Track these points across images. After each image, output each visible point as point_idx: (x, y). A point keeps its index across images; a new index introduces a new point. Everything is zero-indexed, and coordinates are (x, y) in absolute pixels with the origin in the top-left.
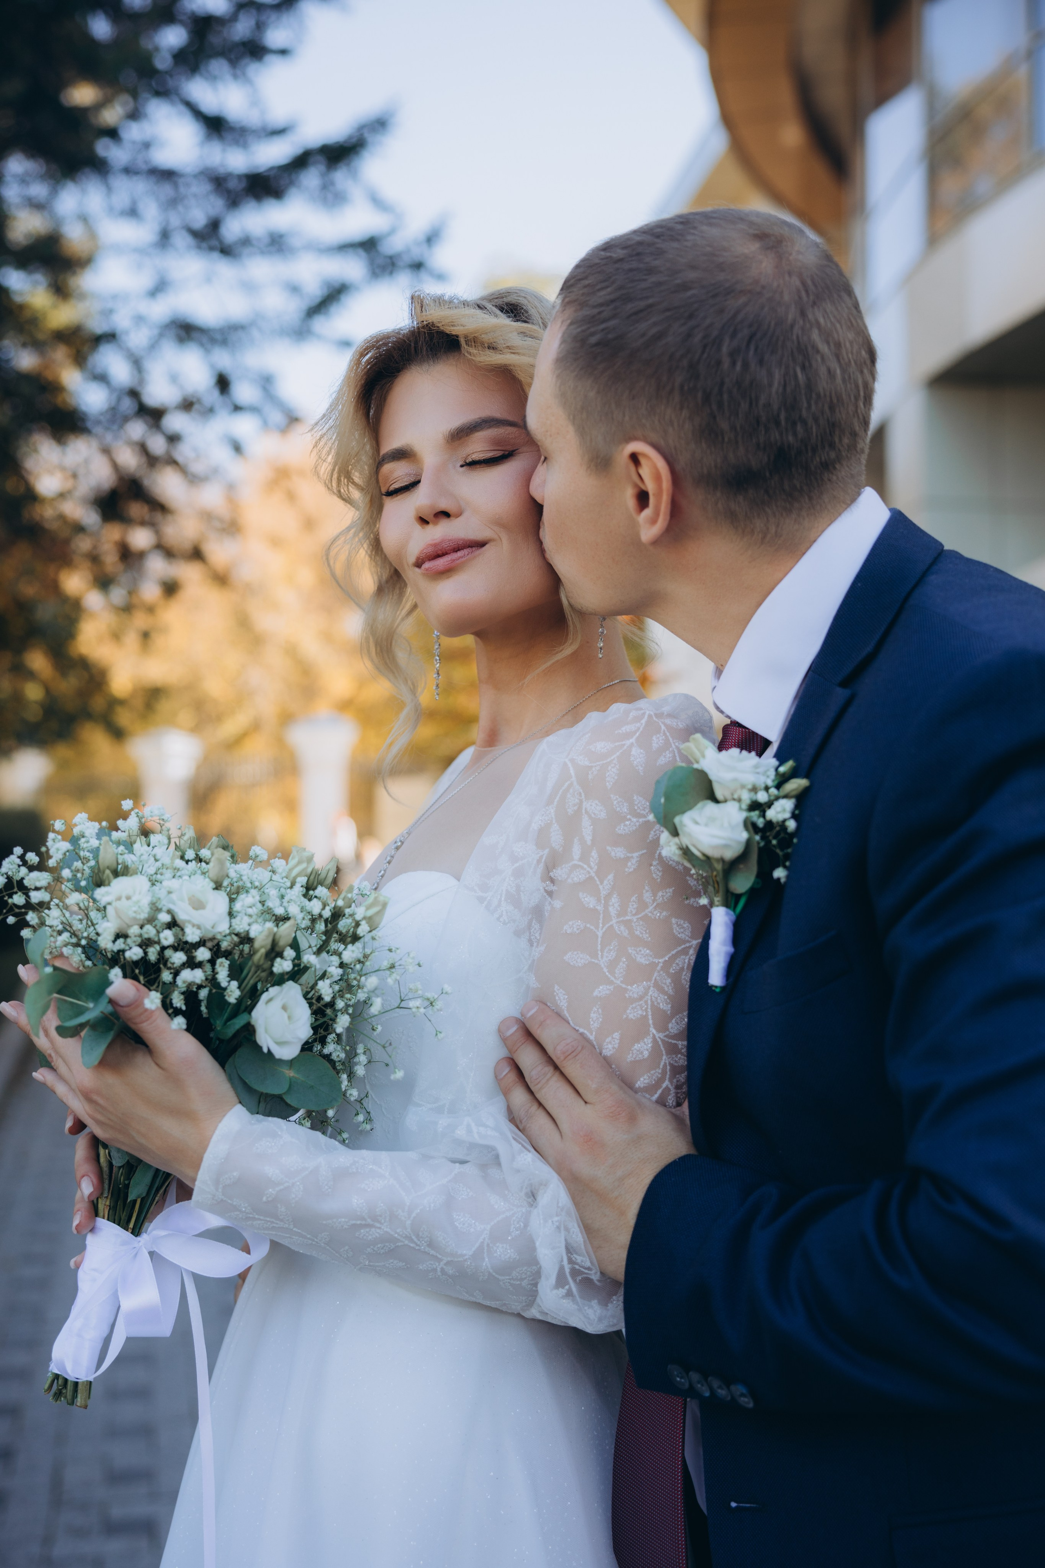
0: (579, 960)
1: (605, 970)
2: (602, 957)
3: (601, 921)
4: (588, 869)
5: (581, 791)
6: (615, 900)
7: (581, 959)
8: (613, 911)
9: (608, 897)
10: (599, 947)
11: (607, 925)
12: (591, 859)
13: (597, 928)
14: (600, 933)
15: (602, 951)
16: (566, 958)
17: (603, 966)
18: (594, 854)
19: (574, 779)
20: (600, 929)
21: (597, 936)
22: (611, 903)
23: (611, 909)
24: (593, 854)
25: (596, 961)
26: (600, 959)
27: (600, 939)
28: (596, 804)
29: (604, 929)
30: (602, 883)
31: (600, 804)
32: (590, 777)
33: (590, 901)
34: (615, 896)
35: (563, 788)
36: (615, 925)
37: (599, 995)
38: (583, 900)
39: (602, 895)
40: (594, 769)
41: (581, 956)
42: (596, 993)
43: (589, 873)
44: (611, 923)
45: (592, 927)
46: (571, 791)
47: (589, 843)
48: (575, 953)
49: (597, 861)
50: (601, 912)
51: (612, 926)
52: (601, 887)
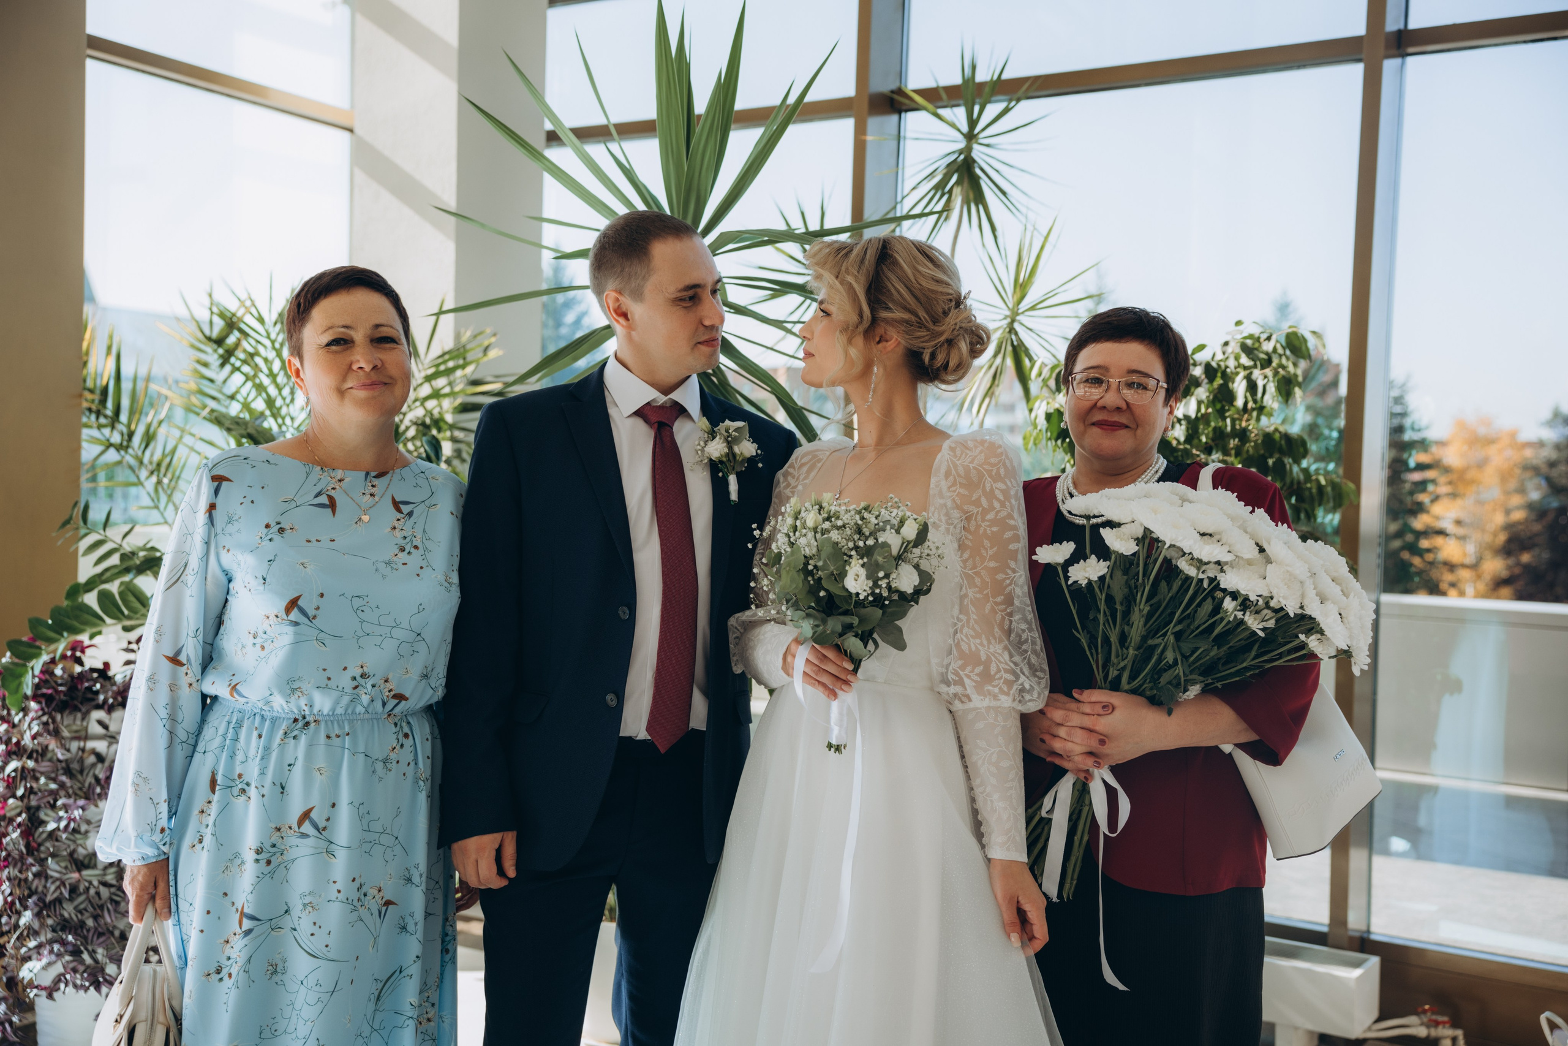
5: (991, 480)
19: (987, 476)
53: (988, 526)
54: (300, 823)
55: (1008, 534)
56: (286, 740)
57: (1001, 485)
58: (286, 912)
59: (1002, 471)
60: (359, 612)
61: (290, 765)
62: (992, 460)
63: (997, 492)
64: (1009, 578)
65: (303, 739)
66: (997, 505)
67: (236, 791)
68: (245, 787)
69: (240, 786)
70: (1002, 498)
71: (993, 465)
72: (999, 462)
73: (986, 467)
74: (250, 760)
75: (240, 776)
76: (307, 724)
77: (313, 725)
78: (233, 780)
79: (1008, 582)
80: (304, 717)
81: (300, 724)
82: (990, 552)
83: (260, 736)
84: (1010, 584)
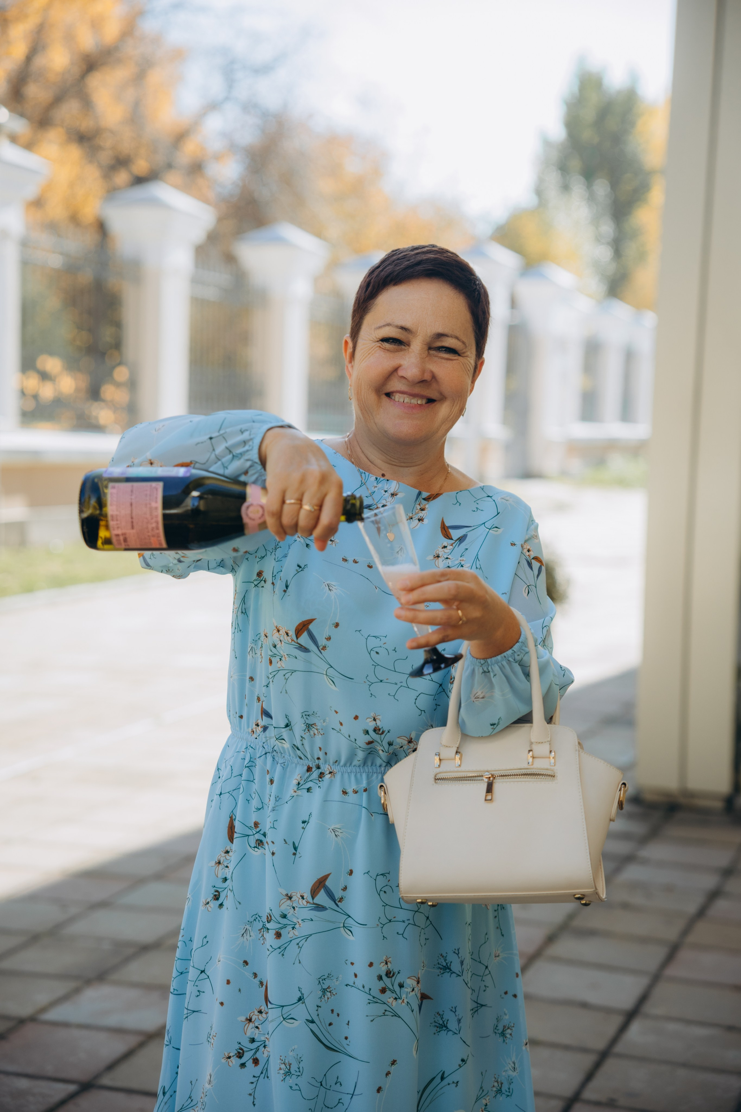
54: (314, 893)
56: (299, 792)
58: (300, 999)
60: (373, 653)
61: (304, 822)
65: (318, 793)
67: (252, 841)
68: (262, 838)
69: (258, 836)
74: (265, 807)
75: (256, 824)
76: (321, 775)
77: (327, 777)
78: (250, 828)
80: (318, 767)
81: (315, 774)
83: (272, 782)
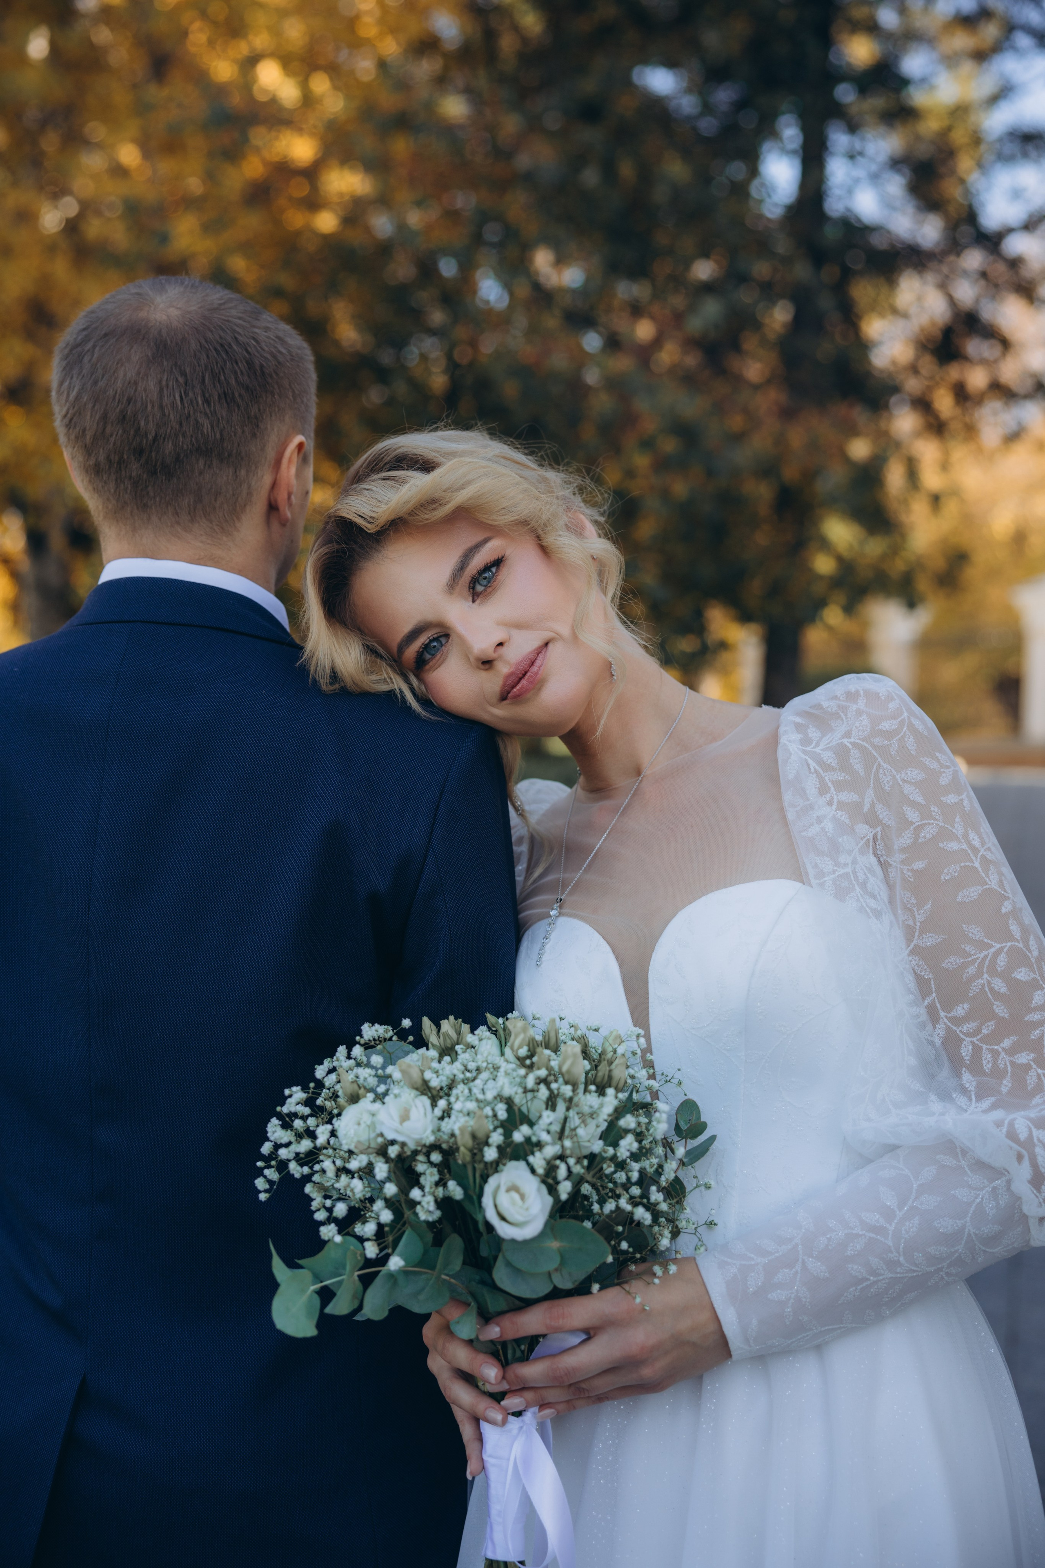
0: (972, 895)
1: (1000, 890)
2: (990, 881)
3: (971, 855)
4: (936, 822)
5: (890, 767)
6: (972, 835)
7: (973, 892)
8: (976, 843)
9: (966, 836)
10: (983, 875)
11: (979, 856)
12: (933, 814)
13: (972, 861)
14: (977, 865)
15: (988, 877)
16: (959, 899)
17: (995, 887)
18: (934, 809)
19: (879, 759)
20: (975, 861)
21: (976, 868)
22: (971, 839)
23: (973, 843)
24: (932, 809)
25: (988, 886)
26: (990, 883)
27: (980, 869)
28: (911, 771)
29: (978, 860)
30: (953, 827)
31: (914, 770)
32: (893, 753)
33: (954, 846)
34: (970, 832)
35: (873, 771)
36: (985, 853)
37: (1007, 910)
38: (945, 848)
39: (959, 836)
40: (893, 746)
41: (972, 890)
42: (1004, 910)
43: (937, 825)
44: (981, 853)
45: (967, 864)
46: (881, 771)
47: (923, 802)
48: (965, 891)
49: (939, 813)
50: (967, 849)
51: (983, 856)
52: (954, 831)
53: (903, 862)
55: (950, 872)
57: (915, 774)
59: (911, 743)
62: (886, 725)
63: (908, 789)
64: (974, 960)
66: (913, 815)
70: (920, 799)
71: (888, 735)
72: (902, 723)
73: (877, 741)
79: (972, 970)
82: (920, 918)
84: (979, 974)
